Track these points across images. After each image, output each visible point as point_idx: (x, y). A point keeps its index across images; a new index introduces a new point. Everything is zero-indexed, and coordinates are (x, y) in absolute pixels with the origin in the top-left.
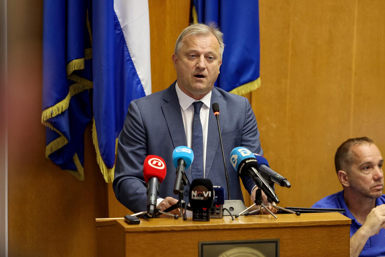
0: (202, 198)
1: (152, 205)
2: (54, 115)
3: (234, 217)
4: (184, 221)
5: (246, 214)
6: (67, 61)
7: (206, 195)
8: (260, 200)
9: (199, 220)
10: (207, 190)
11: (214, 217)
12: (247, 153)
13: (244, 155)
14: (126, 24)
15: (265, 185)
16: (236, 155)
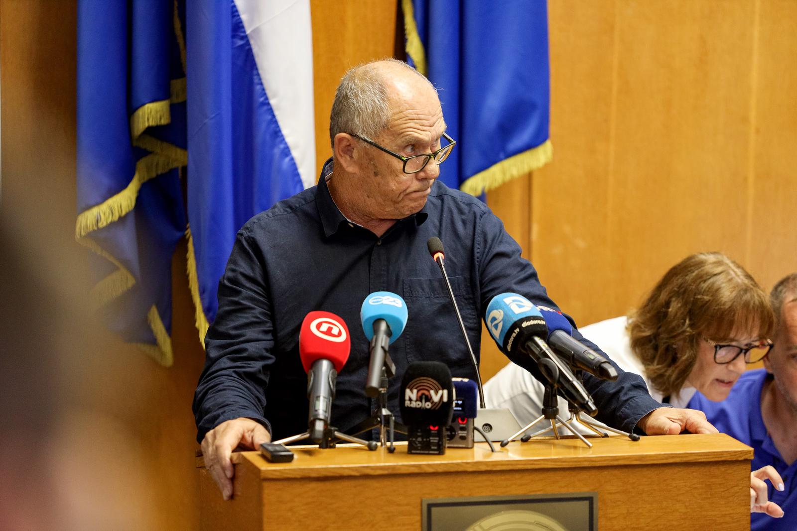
0: (428, 405)
1: (320, 419)
2: (103, 223)
3: (497, 446)
4: (391, 455)
5: (524, 438)
6: (131, 108)
7: (436, 399)
8: (555, 409)
9: (422, 452)
11: (455, 445)
12: (523, 307)
13: (517, 310)
14: (257, 25)
15: (564, 374)
16: (500, 310)
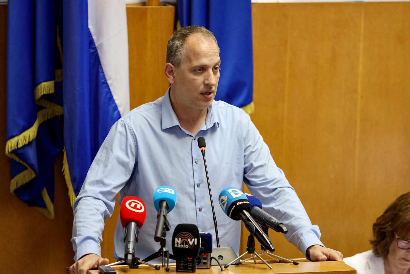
0: (187, 246)
1: (130, 254)
2: (20, 145)
3: (223, 267)
4: (167, 272)
5: (237, 263)
6: (34, 84)
7: (191, 243)
8: (253, 248)
9: (183, 271)
10: (193, 237)
11: (201, 267)
12: (238, 194)
13: (234, 196)
14: (100, 42)
15: (258, 230)
16: (226, 196)
